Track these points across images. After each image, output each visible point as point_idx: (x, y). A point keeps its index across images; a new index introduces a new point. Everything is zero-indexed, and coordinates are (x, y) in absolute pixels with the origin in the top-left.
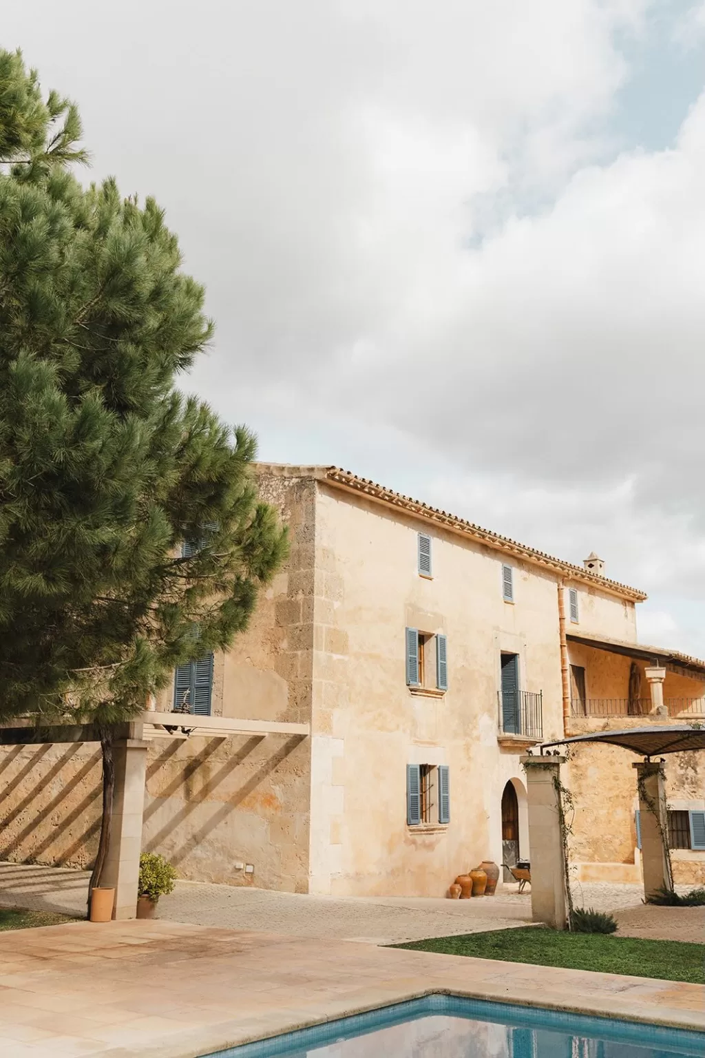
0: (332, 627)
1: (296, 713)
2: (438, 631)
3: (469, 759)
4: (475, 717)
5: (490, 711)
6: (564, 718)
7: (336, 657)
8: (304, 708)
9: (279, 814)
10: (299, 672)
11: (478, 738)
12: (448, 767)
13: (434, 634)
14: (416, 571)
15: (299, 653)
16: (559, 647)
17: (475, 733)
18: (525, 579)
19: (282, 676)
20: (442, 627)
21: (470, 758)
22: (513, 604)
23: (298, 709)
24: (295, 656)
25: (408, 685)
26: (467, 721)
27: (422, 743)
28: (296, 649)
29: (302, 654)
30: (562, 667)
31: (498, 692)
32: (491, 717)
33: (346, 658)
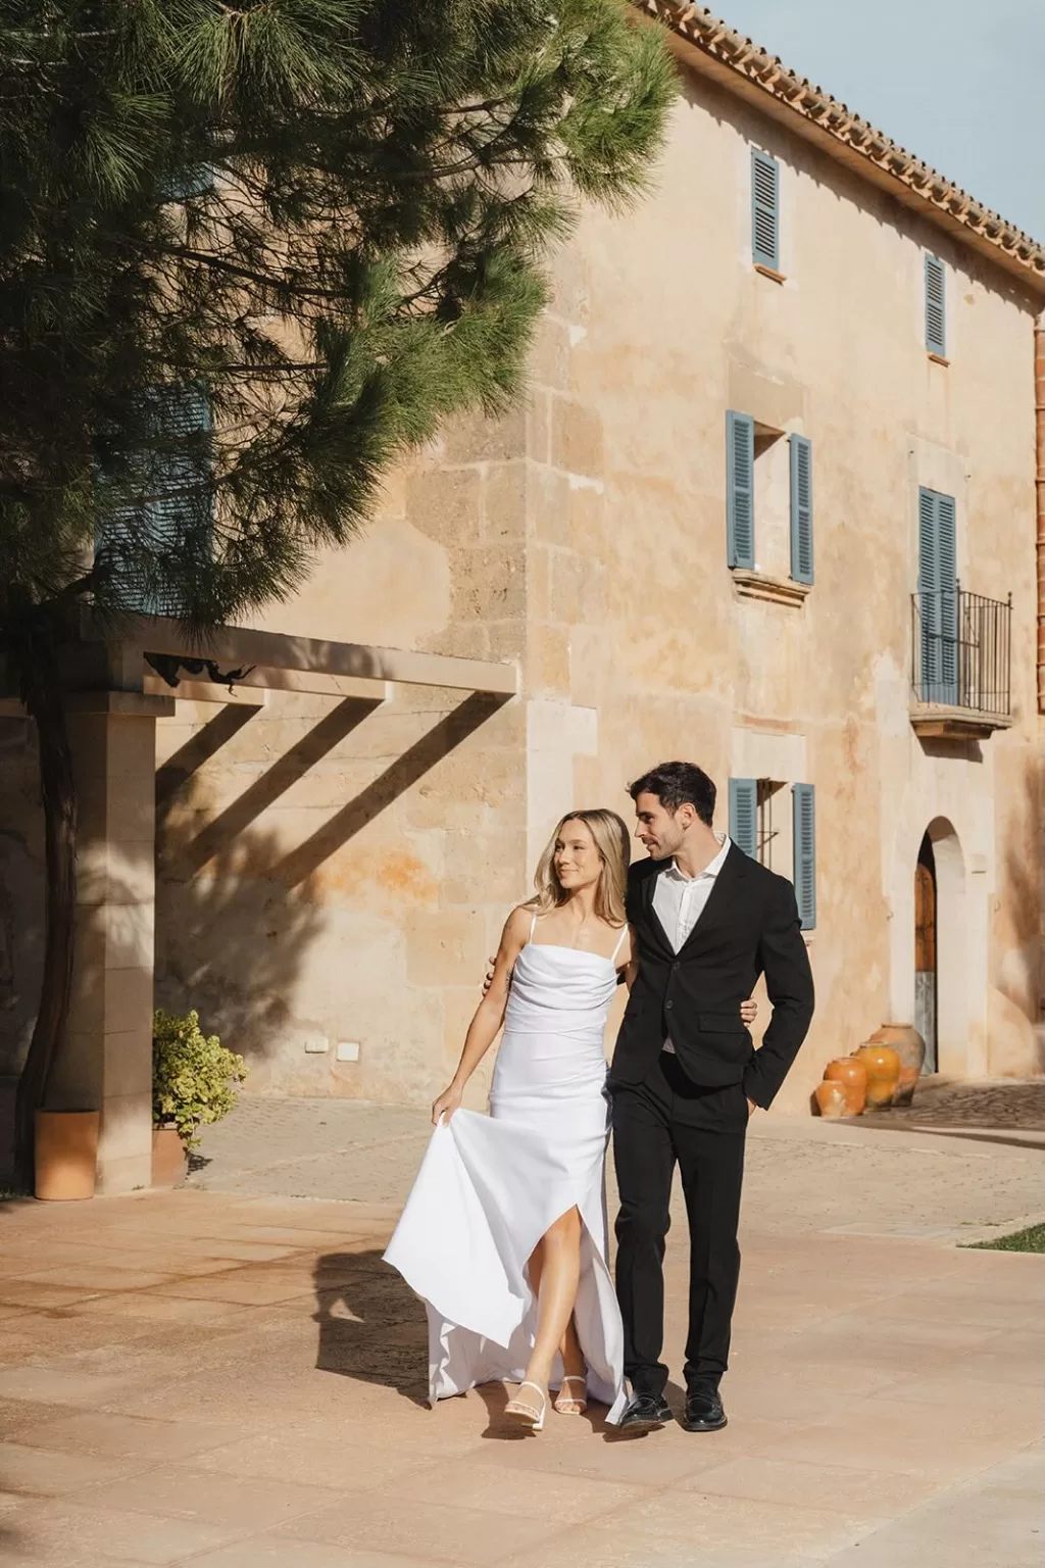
0: (567, 396)
1: (476, 634)
2: (792, 427)
3: (854, 767)
4: (867, 658)
5: (895, 644)
6: (1038, 667)
7: (577, 482)
8: (501, 622)
9: (433, 908)
10: (484, 522)
11: (871, 714)
12: (813, 787)
13: (782, 434)
14: (746, 255)
15: (482, 467)
16: (1034, 484)
17: (867, 701)
18: (970, 299)
19: (431, 533)
20: (801, 415)
21: (854, 764)
22: (946, 364)
23: (484, 626)
24: (469, 477)
25: (732, 568)
26: (851, 668)
27: (760, 722)
28: (476, 455)
29: (492, 471)
30: (1039, 538)
31: (912, 596)
32: (899, 660)
33: (599, 487)
